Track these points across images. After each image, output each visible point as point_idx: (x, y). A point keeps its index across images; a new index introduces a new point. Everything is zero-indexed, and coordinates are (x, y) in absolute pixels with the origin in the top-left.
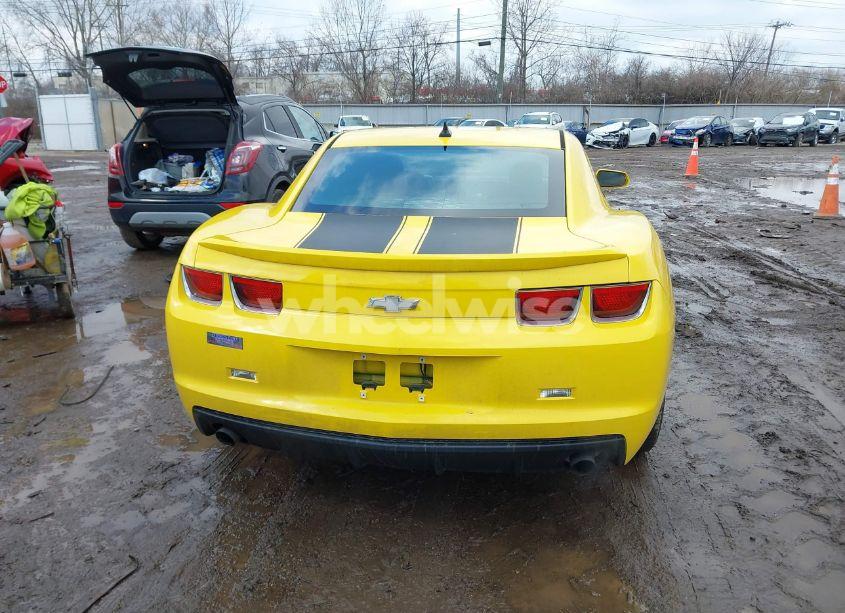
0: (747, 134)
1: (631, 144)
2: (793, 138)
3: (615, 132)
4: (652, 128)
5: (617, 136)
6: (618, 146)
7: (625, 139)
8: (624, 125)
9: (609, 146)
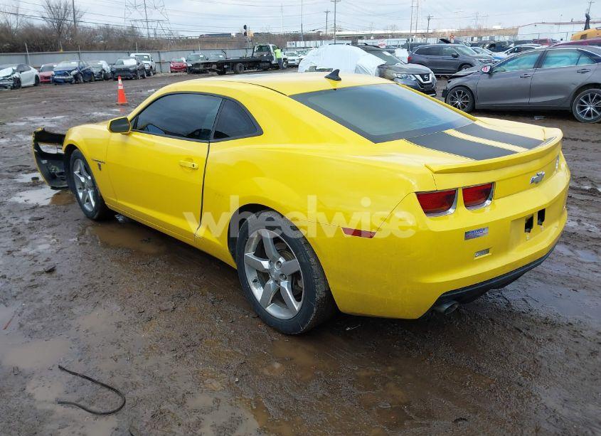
0: (101, 73)
1: (23, 85)
2: (134, 74)
3: (8, 77)
4: (34, 72)
5: (11, 79)
6: (13, 88)
7: (18, 81)
8: (14, 70)
9: (6, 88)
